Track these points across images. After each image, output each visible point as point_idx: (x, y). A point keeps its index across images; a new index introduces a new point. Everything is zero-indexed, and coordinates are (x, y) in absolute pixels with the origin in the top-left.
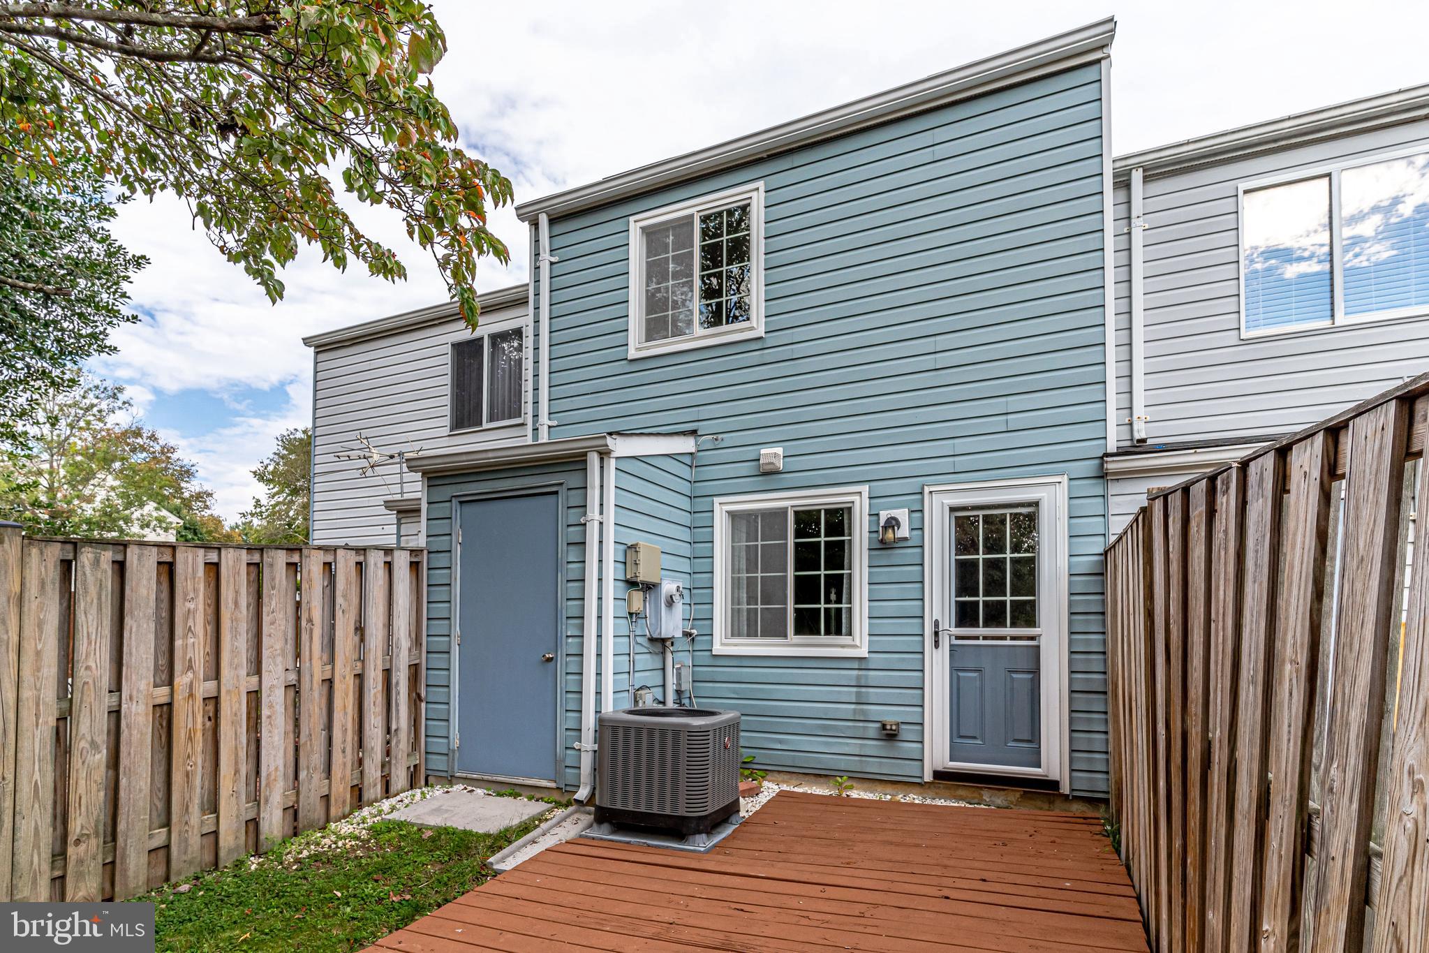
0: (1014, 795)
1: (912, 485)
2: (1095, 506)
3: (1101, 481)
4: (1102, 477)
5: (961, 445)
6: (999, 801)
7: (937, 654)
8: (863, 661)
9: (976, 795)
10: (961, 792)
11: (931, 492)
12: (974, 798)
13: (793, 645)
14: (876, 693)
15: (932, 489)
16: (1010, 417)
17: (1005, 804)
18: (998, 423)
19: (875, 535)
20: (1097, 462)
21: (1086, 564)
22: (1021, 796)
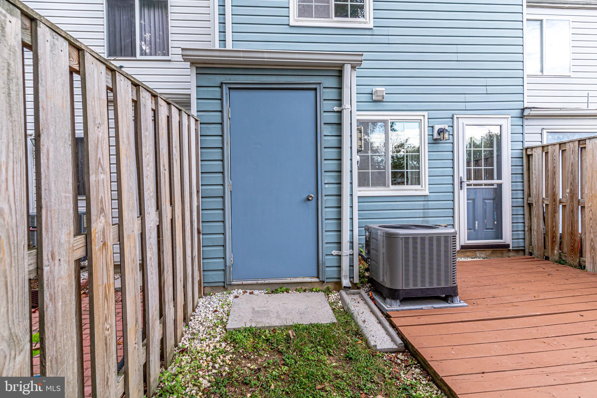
0: (489, 252)
1: (449, 114)
2: (519, 129)
3: (521, 119)
4: (522, 117)
5: (469, 98)
6: (483, 256)
7: (461, 192)
8: (426, 197)
9: (474, 254)
10: (468, 254)
11: (457, 118)
12: (473, 256)
13: (392, 190)
14: (432, 212)
15: (458, 116)
16: (488, 87)
17: (485, 256)
18: (483, 90)
19: (431, 137)
20: (520, 111)
21: (517, 153)
22: (492, 252)
